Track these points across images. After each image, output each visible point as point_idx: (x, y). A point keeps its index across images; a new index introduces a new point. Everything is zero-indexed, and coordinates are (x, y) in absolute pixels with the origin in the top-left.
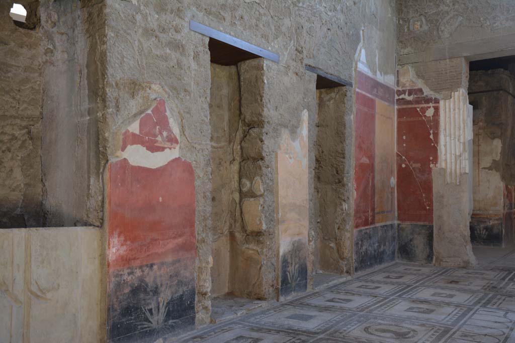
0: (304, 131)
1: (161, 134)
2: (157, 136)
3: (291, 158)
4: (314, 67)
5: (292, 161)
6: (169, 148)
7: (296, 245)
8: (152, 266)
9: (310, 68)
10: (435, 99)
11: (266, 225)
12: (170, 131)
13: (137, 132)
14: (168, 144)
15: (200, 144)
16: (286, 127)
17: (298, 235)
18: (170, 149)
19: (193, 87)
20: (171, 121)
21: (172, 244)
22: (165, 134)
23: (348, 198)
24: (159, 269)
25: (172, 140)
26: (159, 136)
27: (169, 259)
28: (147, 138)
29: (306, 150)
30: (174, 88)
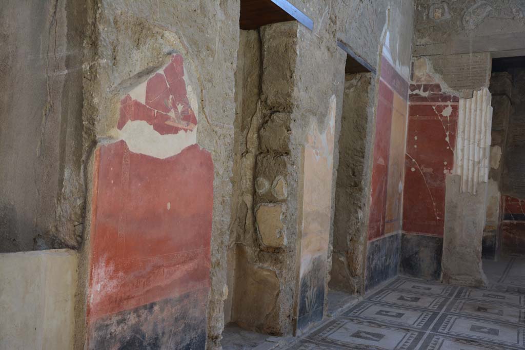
0: (332, 121)
1: (175, 108)
2: (169, 111)
3: (317, 154)
4: (345, 44)
5: (318, 158)
6: (184, 129)
7: (316, 264)
8: (152, 306)
9: (342, 44)
10: (454, 97)
11: (288, 239)
12: (186, 104)
13: (143, 101)
14: (182, 124)
15: (222, 127)
16: (314, 114)
17: (319, 250)
18: (186, 130)
19: (217, 46)
20: (189, 89)
21: (180, 271)
22: (180, 108)
23: (364, 204)
24: (162, 310)
25: (189, 118)
26: (172, 110)
27: (176, 294)
28: (156, 111)
29: (332, 145)
30: (193, 42)
